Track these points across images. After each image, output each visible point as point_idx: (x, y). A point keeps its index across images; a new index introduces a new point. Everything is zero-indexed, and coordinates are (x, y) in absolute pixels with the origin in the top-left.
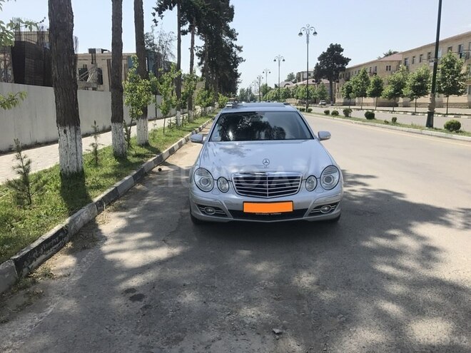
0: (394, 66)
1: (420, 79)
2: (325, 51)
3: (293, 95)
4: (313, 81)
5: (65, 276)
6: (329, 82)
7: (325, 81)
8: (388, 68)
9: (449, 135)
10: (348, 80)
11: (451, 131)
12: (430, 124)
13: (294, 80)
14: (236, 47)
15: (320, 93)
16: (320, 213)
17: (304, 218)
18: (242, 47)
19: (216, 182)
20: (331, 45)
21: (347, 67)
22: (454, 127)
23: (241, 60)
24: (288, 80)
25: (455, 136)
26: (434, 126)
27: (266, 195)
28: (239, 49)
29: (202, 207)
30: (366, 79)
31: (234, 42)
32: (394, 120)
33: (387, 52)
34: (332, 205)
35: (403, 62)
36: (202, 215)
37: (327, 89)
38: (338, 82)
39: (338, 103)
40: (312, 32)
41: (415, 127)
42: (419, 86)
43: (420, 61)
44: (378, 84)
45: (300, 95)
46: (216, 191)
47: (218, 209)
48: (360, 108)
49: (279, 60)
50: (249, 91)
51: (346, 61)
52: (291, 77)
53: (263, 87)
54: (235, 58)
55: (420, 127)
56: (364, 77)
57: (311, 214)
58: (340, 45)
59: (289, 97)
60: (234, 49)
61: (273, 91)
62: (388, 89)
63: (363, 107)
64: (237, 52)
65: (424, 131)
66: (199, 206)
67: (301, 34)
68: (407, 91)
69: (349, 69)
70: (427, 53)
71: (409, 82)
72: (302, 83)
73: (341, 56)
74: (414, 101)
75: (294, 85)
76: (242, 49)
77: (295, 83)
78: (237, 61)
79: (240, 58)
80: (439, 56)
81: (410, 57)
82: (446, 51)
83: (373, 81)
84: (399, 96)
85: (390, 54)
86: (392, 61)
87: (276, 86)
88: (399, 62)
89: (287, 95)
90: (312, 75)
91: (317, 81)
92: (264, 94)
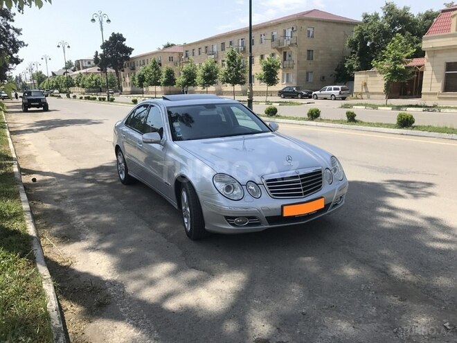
0: (176, 57)
1: (208, 70)
2: (108, 40)
3: (77, 83)
4: (98, 70)
6: (114, 71)
7: (110, 70)
8: (171, 59)
10: (133, 69)
11: (271, 116)
13: (73, 68)
14: (14, 29)
15: (110, 82)
16: (336, 204)
17: (328, 212)
18: (21, 30)
19: (244, 187)
20: (113, 33)
21: (131, 56)
22: (272, 112)
23: (22, 44)
24: (66, 68)
27: (301, 194)
28: (18, 31)
29: (230, 219)
30: (157, 69)
31: (11, 24)
33: (166, 44)
35: (184, 55)
36: (232, 227)
37: (115, 77)
38: (123, 71)
39: (126, 92)
40: (105, 20)
42: (209, 76)
43: (200, 54)
44: (170, 74)
45: (87, 83)
46: (248, 197)
47: (252, 219)
48: (154, 96)
49: (63, 46)
50: (19, 79)
51: (130, 50)
52: (69, 65)
53: (37, 74)
54: (14, 41)
56: (155, 66)
57: (333, 206)
58: (121, 35)
59: (73, 85)
60: (11, 31)
61: (51, 80)
62: (180, 79)
63: (157, 96)
64: (16, 35)
66: (227, 217)
67: (93, 20)
68: (199, 79)
69: (133, 58)
70: (205, 46)
71: (199, 73)
72: (84, 71)
73: (124, 46)
74: (205, 90)
75: (75, 73)
76: (21, 32)
77: (74, 71)
78: (16, 45)
79: (20, 42)
80: (215, 50)
81: (190, 49)
82: (220, 46)
83: (164, 69)
84: (190, 85)
85: (168, 46)
86: (174, 53)
87: (53, 74)
88: (181, 54)
89: (70, 83)
90: (92, 63)
91: (103, 70)
92: (39, 82)
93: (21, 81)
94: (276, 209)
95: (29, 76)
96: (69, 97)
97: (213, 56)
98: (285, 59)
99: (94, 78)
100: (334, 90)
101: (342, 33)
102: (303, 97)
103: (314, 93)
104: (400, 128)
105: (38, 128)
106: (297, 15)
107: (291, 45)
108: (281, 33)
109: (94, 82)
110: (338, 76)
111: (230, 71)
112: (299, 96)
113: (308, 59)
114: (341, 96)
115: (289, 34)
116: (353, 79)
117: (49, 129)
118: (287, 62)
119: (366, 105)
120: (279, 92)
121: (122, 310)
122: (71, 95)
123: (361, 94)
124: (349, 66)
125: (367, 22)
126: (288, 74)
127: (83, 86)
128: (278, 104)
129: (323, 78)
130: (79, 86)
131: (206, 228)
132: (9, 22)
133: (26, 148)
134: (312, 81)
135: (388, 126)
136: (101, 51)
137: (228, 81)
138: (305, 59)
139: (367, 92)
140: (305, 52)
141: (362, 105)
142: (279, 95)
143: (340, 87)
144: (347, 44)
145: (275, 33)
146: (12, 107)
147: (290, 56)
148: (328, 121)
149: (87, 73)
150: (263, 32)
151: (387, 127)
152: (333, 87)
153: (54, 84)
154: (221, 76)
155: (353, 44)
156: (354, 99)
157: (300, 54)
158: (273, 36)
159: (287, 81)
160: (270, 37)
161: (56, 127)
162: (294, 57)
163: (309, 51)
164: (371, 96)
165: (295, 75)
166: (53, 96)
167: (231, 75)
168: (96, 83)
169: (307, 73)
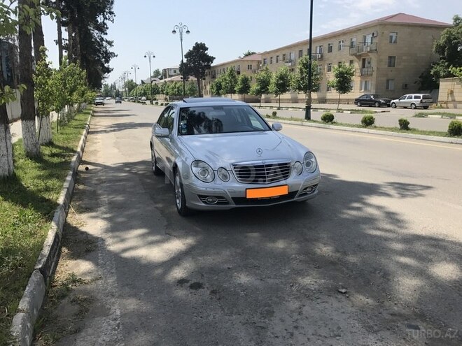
0: (254, 66)
1: (282, 77)
2: (191, 49)
3: (162, 91)
4: (182, 78)
5: (97, 279)
6: (196, 79)
7: (192, 78)
8: (250, 67)
9: (327, 126)
10: (214, 77)
11: (327, 122)
12: (308, 117)
13: (160, 76)
14: (107, 41)
15: (190, 90)
16: (306, 194)
17: (295, 199)
18: (112, 42)
19: (216, 172)
20: (197, 43)
21: (212, 65)
22: (328, 119)
23: (113, 54)
24: (154, 77)
25: (332, 126)
26: (311, 119)
27: (265, 181)
28: (110, 43)
29: (202, 197)
30: (234, 77)
31: (104, 37)
32: (275, 114)
33: (246, 52)
34: (314, 186)
35: (263, 63)
36: (203, 204)
37: (196, 85)
38: (204, 79)
40: (185, 31)
41: (296, 120)
42: (282, 83)
43: (277, 62)
44: (246, 81)
45: (170, 91)
46: (218, 181)
47: (221, 198)
49: (150, 56)
50: (114, 87)
51: (211, 59)
52: (157, 73)
53: (129, 82)
54: (106, 52)
55: (301, 120)
56: (231, 74)
57: (301, 195)
58: (204, 44)
59: (158, 93)
60: (104, 43)
61: (140, 87)
62: (254, 86)
64: (108, 47)
65: (304, 123)
66: (200, 196)
67: (174, 32)
68: (272, 87)
69: (214, 67)
70: (282, 54)
71: (273, 80)
72: (169, 79)
73: (206, 55)
74: (278, 97)
75: (161, 81)
76: (113, 44)
77: (161, 79)
78: (108, 56)
79: (111, 53)
80: (293, 57)
81: (268, 58)
82: (297, 53)
83: (240, 78)
84: (264, 93)
85: (249, 54)
86: (253, 61)
87: (143, 82)
88: (259, 62)
89: (156, 91)
90: (178, 72)
91: (185, 78)
92: (130, 90)
93: (115, 89)
94: (240, 192)
95: (122, 84)
96: (152, 104)
97: (290, 64)
98: (364, 66)
99: (177, 86)
100: (414, 98)
101: (430, 37)
102: (381, 105)
103: (393, 101)
104: (451, 136)
105: (112, 129)
106: (378, 20)
107: (371, 51)
108: (361, 39)
109: (176, 90)
110: (422, 83)
111: (302, 79)
112: (377, 105)
113: (390, 66)
114: (422, 105)
115: (369, 40)
116: (437, 87)
117: (119, 130)
118: (365, 70)
119: (443, 114)
120: (356, 100)
121: (100, 255)
122: (154, 102)
123: (446, 103)
124: (435, 73)
125: (458, 24)
126: (366, 82)
127: (167, 94)
128: (349, 112)
129: (406, 85)
130: (163, 94)
131: (187, 205)
132: (103, 36)
133: (95, 145)
134: (392, 89)
135: (440, 134)
136: (185, 60)
137: (300, 89)
138: (386, 66)
139: (454, 101)
140: (385, 59)
141: (439, 114)
142: (356, 103)
143: (421, 95)
144: (434, 49)
145: (354, 40)
146: (101, 112)
147: (369, 63)
148: (382, 128)
149: (172, 81)
150: (341, 39)
151: (438, 135)
152: (413, 95)
153: (142, 92)
154: (293, 84)
155: (441, 49)
156: (439, 108)
157: (379, 61)
158: (352, 43)
159: (366, 89)
160: (349, 44)
161: (126, 129)
162: (374, 64)
163: (390, 57)
164: (458, 105)
165: (374, 82)
166: (139, 102)
167: (304, 82)
168: (178, 91)
169: (388, 81)
